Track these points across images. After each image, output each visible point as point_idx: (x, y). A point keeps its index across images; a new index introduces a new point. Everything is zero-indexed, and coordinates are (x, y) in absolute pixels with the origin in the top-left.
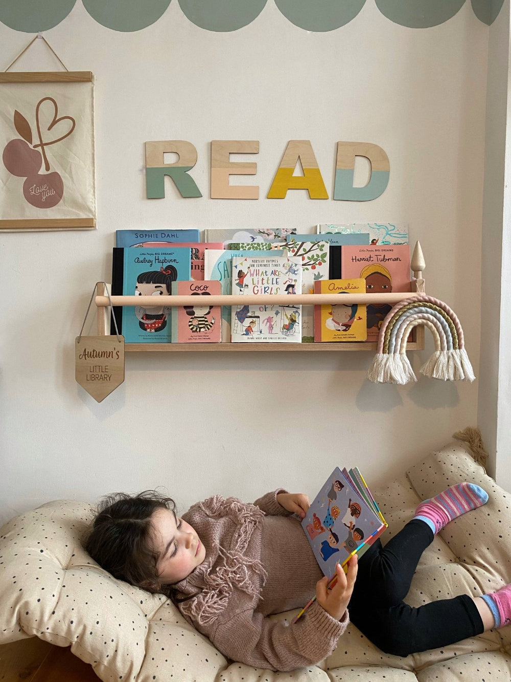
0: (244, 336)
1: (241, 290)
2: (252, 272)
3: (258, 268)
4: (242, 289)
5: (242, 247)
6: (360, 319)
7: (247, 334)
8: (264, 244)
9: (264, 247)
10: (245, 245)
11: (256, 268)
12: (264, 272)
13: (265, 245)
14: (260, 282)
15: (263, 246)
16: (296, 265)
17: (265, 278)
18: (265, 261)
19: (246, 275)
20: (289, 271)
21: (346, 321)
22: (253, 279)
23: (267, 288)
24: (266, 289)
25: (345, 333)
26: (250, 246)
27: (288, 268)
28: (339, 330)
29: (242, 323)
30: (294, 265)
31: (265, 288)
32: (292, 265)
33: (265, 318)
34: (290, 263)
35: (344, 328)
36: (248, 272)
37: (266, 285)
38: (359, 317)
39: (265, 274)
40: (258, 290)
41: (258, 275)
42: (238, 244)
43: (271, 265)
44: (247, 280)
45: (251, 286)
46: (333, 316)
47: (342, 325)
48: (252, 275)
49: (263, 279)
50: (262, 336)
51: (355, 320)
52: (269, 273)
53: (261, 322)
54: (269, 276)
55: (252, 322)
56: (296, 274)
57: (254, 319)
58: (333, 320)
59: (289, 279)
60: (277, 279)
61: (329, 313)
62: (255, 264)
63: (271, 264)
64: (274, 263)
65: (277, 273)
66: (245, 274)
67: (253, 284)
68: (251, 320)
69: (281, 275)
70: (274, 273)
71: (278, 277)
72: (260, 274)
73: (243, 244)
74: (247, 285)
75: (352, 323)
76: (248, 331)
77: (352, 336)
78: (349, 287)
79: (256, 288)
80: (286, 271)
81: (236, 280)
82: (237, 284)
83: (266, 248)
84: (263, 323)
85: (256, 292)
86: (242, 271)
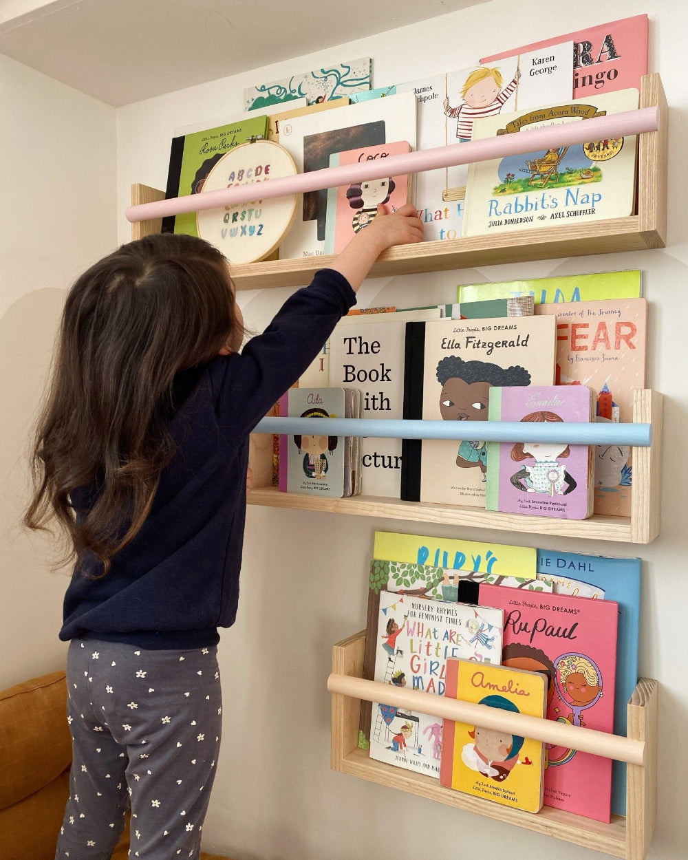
0: (390, 750)
1: (390, 659)
2: (411, 626)
3: (421, 621)
4: (393, 658)
5: (393, 569)
6: (528, 762)
7: (395, 749)
8: (431, 569)
9: (431, 575)
10: (399, 565)
11: (417, 619)
12: (432, 631)
13: (433, 571)
14: (424, 649)
15: (428, 573)
16: (490, 627)
17: (434, 643)
18: (435, 610)
19: (401, 630)
20: (477, 637)
21: (501, 758)
22: (412, 640)
23: (436, 664)
24: (434, 667)
25: (496, 784)
26: (406, 569)
27: (475, 631)
28: (486, 775)
29: (388, 724)
30: (486, 627)
31: (432, 664)
32: (483, 625)
33: (428, 725)
34: (479, 621)
35: (496, 773)
36: (404, 625)
37: (433, 658)
38: (527, 759)
39: (433, 635)
40: (419, 665)
41: (420, 634)
42: (386, 563)
43: (444, 619)
44: (401, 641)
45: (408, 655)
46: (477, 742)
47: (492, 766)
48: (410, 632)
49: (429, 645)
50: (421, 759)
51: (519, 762)
52: (441, 634)
53: (421, 732)
54: (440, 640)
55: (404, 727)
56: (489, 647)
57: (410, 722)
58: (475, 748)
59: (476, 654)
60: (453, 649)
61: (469, 733)
62: (418, 612)
63: (445, 615)
64: (449, 616)
65: (455, 638)
66: (399, 628)
67: (412, 652)
68: (403, 722)
69: (462, 643)
70: (449, 636)
71: (455, 646)
72: (425, 633)
73: (395, 563)
74: (401, 652)
75: (512, 767)
76: (399, 742)
77: (509, 795)
78: (510, 688)
79: (416, 661)
80: (472, 636)
81: (383, 637)
82: (385, 646)
83: (434, 576)
84: (425, 732)
85: (416, 668)
86: (393, 620)
